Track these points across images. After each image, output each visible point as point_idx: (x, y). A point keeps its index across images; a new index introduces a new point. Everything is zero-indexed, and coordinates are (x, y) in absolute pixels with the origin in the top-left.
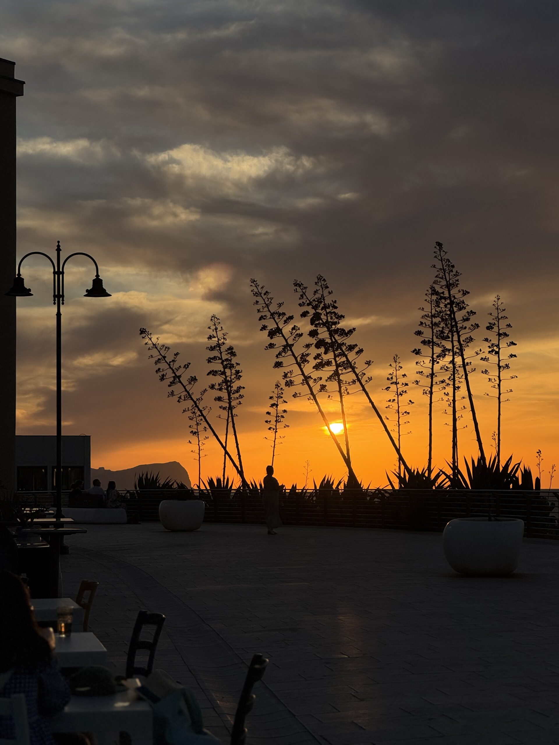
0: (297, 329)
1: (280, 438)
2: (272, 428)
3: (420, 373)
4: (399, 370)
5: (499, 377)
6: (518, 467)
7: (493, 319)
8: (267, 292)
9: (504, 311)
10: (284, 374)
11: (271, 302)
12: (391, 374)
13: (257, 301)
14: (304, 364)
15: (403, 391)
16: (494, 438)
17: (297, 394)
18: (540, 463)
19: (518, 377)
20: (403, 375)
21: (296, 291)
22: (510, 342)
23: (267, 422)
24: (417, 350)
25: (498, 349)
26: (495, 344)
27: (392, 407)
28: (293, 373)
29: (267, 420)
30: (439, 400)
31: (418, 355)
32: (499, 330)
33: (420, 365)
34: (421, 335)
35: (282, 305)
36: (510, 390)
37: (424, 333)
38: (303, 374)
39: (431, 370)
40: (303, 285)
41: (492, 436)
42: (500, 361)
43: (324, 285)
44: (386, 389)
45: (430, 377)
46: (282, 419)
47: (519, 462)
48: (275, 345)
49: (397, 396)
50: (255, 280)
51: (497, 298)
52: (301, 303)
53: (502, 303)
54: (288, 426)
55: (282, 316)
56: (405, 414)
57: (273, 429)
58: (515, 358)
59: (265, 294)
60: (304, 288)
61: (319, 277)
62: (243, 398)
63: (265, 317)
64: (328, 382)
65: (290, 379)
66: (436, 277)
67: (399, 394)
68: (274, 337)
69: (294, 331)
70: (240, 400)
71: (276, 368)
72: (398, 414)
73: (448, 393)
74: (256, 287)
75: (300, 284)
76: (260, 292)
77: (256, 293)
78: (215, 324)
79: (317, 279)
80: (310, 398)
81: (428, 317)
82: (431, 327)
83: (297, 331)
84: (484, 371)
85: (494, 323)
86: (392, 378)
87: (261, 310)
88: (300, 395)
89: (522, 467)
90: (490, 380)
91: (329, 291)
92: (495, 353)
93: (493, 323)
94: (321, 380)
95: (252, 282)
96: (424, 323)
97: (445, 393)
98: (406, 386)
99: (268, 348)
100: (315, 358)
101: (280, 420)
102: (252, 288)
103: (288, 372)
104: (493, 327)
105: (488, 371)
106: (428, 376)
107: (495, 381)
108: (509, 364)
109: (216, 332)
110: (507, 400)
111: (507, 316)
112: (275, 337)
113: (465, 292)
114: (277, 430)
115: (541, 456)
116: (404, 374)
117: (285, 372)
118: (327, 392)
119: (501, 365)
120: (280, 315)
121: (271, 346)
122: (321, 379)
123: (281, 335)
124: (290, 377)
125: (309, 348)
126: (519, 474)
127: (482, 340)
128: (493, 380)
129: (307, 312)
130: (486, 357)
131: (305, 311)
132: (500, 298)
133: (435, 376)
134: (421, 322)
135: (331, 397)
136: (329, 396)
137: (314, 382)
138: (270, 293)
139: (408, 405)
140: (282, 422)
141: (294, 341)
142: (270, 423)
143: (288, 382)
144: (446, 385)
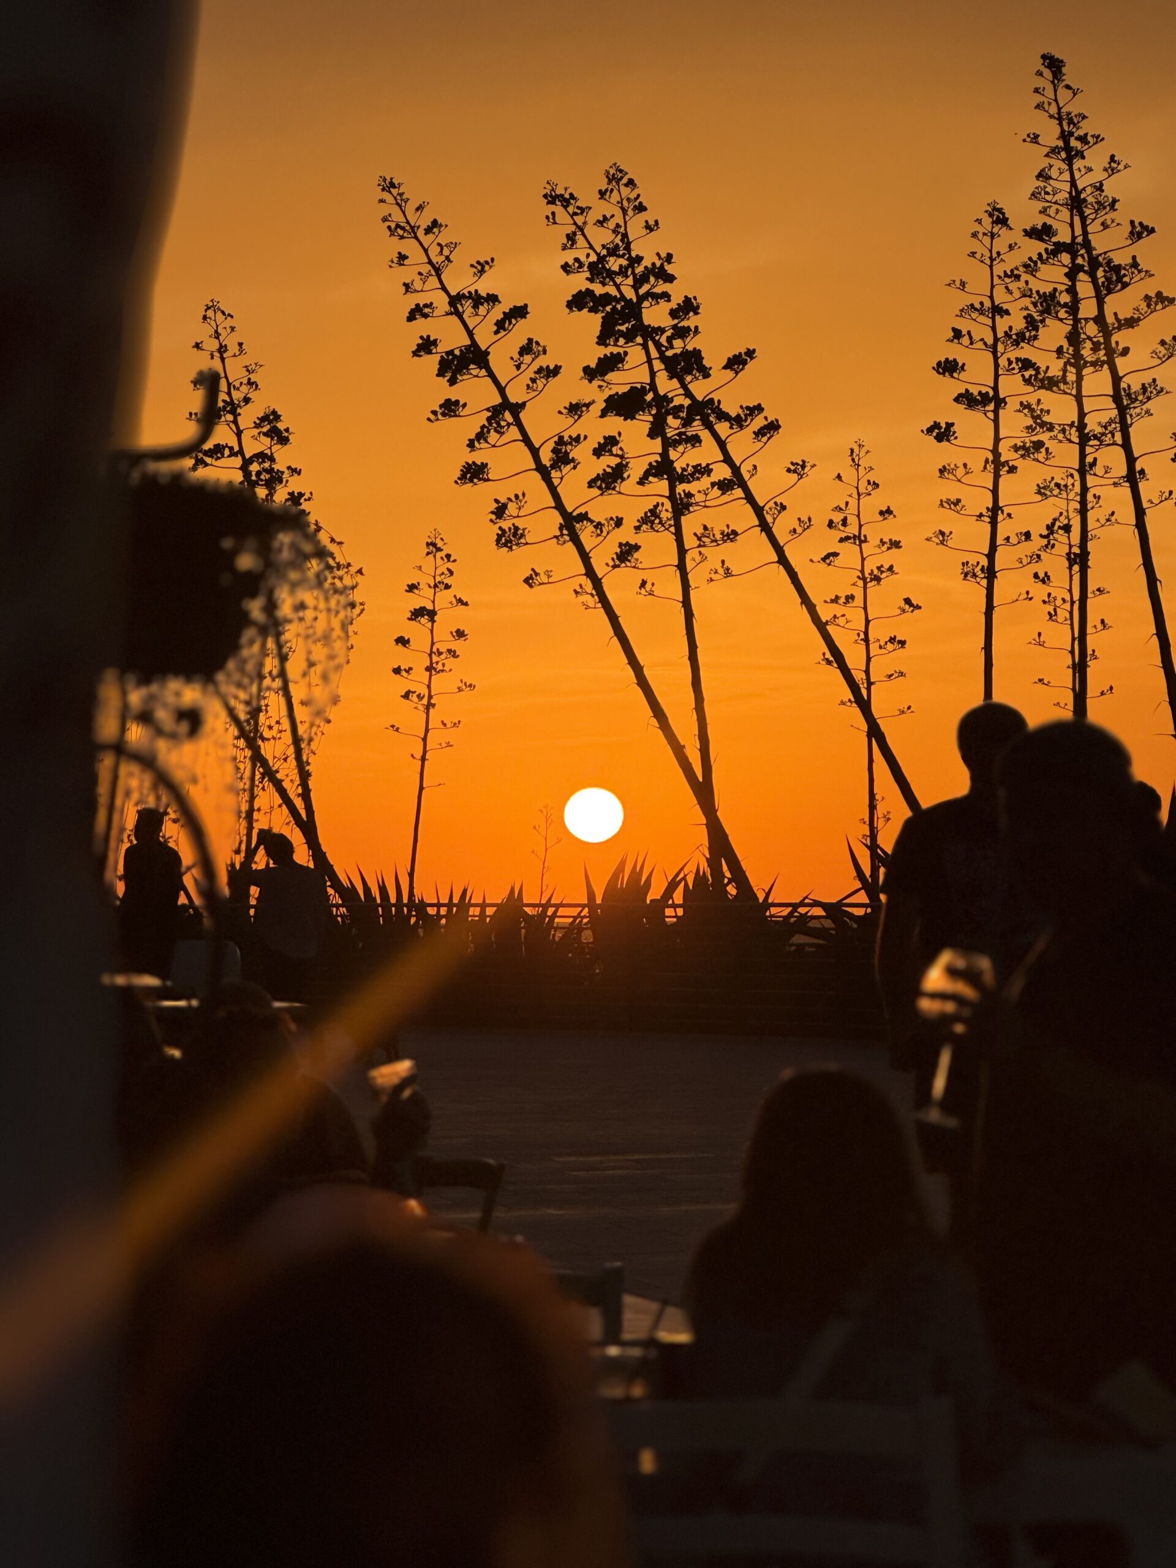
0: (539, 351)
1: (442, 726)
2: (414, 692)
3: (952, 506)
4: (868, 494)
8: (435, 223)
10: (496, 505)
11: (448, 258)
12: (841, 509)
13: (403, 253)
14: (561, 471)
15: (882, 566)
17: (537, 574)
20: (882, 513)
21: (551, 220)
23: (397, 671)
24: (943, 425)
27: (847, 622)
28: (526, 502)
29: (399, 667)
30: (1017, 600)
31: (945, 443)
33: (954, 478)
34: (955, 375)
35: (487, 267)
37: (965, 368)
38: (559, 506)
39: (990, 495)
40: (575, 198)
44: (824, 559)
45: (988, 520)
46: (450, 662)
48: (464, 405)
49: (860, 583)
50: (396, 182)
54: (470, 686)
55: (487, 305)
56: (890, 647)
57: (418, 696)
59: (428, 231)
60: (579, 211)
63: (426, 310)
64: (641, 535)
65: (513, 525)
67: (867, 575)
68: (458, 378)
69: (527, 358)
71: (466, 483)
73: (1046, 573)
74: (400, 206)
75: (567, 196)
76: (413, 225)
77: (399, 226)
78: (216, 331)
79: (607, 180)
80: (579, 590)
81: (981, 312)
82: (989, 346)
83: (537, 357)
86: (844, 522)
87: (417, 285)
88: (549, 577)
91: (647, 222)
94: (619, 527)
95: (383, 190)
96: (964, 332)
97: (1036, 576)
98: (894, 550)
99: (440, 417)
100: (598, 452)
101: (443, 665)
102: (385, 210)
103: (510, 499)
106: (981, 515)
109: (223, 359)
112: (465, 377)
114: (432, 701)
116: (884, 508)
117: (498, 498)
118: (638, 568)
120: (477, 300)
121: (450, 408)
122: (619, 522)
123: (483, 372)
124: (515, 517)
125: (580, 416)
133: (1003, 515)
134: (954, 329)
135: (648, 586)
136: (643, 584)
137: (592, 532)
138: (447, 228)
139: (900, 614)
140: (448, 671)
141: (529, 391)
142: (409, 677)
143: (509, 533)
144: (1042, 546)
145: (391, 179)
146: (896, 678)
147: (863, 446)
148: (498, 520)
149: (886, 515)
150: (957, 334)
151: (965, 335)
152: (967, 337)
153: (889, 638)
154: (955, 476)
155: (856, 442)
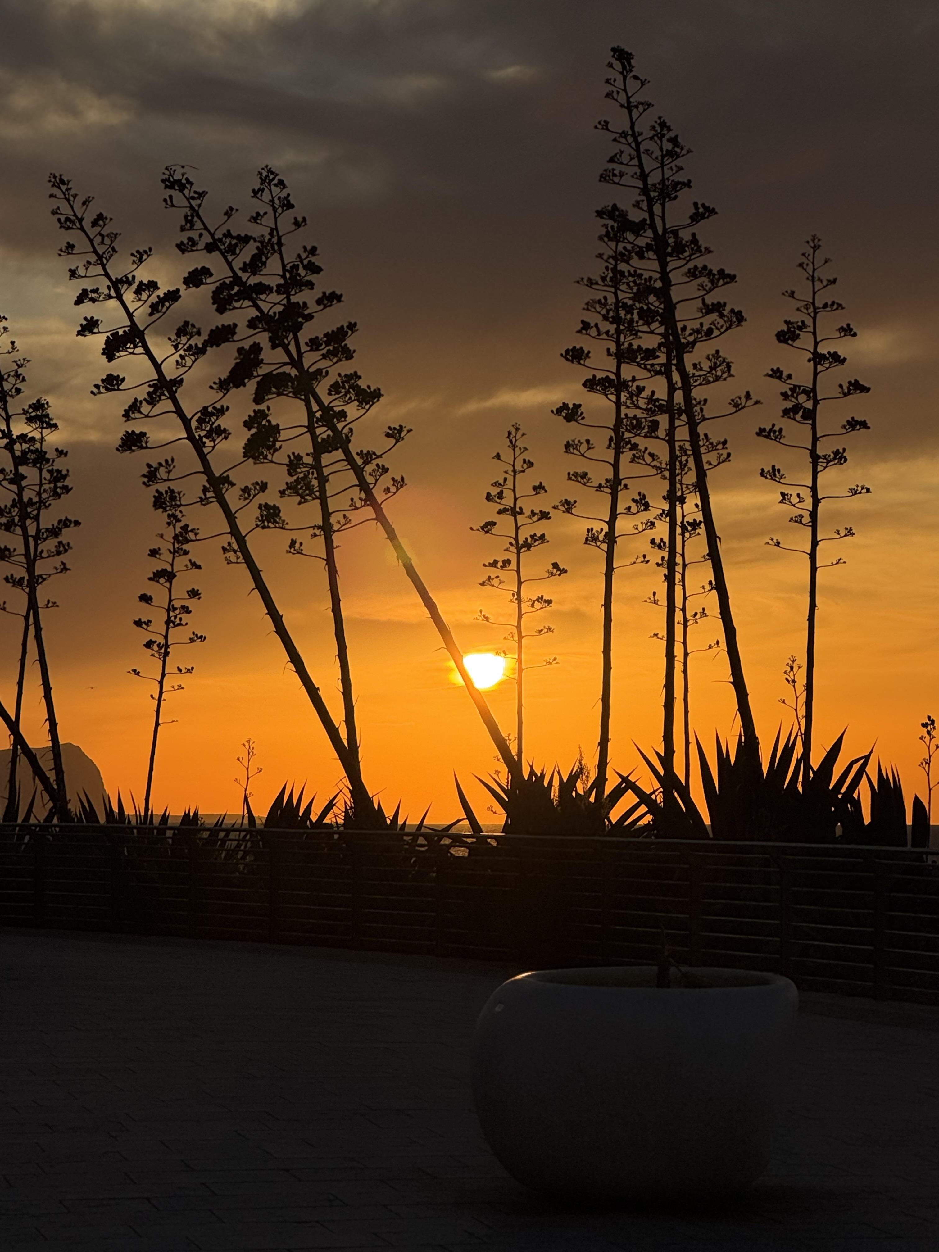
0: (192, 332)
1: (178, 672)
2: (155, 642)
3: (579, 479)
4: (524, 471)
5: (814, 489)
6: (862, 770)
7: (798, 309)
8: (100, 217)
9: (833, 286)
10: (149, 470)
11: (111, 247)
12: (500, 484)
13: (71, 243)
14: (214, 441)
15: (535, 535)
16: (790, 679)
18: (930, 756)
19: (871, 490)
20: (535, 488)
22: (850, 382)
23: (138, 623)
24: (571, 406)
25: (811, 402)
26: (802, 388)
27: (500, 583)
28: (174, 467)
29: (140, 619)
30: (634, 563)
31: (573, 423)
32: (816, 344)
33: (578, 453)
34: (582, 362)
35: (145, 257)
36: (846, 529)
37: (590, 355)
38: (207, 470)
39: (612, 468)
40: (191, 184)
41: (785, 672)
42: (818, 439)
43: (279, 198)
44: (482, 528)
45: (609, 490)
46: (184, 616)
47: (868, 753)
48: (123, 379)
49: (513, 549)
50: (65, 179)
51: (812, 244)
52: (186, 241)
53: (826, 262)
54: (201, 637)
55: (147, 292)
56: (537, 605)
57: (158, 645)
58: (865, 429)
59: (94, 224)
60: (196, 196)
61: (264, 173)
62: (69, 551)
63: (94, 295)
64: (286, 499)
65: (169, 488)
66: (612, 160)
67: (521, 542)
68: (117, 354)
70: (62, 558)
71: (126, 451)
72: (517, 605)
73: (662, 539)
74: (68, 200)
75: (184, 181)
76: (80, 217)
77: (67, 219)
79: (260, 181)
80: (228, 548)
82: (612, 336)
83: (190, 337)
84: (769, 471)
85: (803, 322)
86: (500, 495)
87: (81, 272)
88: (196, 534)
89: (872, 770)
90: (784, 499)
91: (295, 219)
92: (802, 417)
93: (800, 324)
94: (263, 492)
95: (53, 186)
96: (592, 324)
97: (653, 541)
98: (544, 521)
99: (103, 390)
100: (249, 424)
101: (181, 619)
102: (54, 204)
103: (160, 464)
104: (799, 335)
105: (782, 472)
106: (600, 486)
107: (800, 502)
108: (844, 450)
110: (837, 563)
111: (840, 302)
112: (122, 353)
113: (701, 210)
114: (169, 650)
115: (934, 737)
116: (537, 484)
117: (151, 463)
118: (284, 529)
119: (820, 452)
120: (138, 287)
121: (111, 382)
122: (263, 487)
123: (140, 350)
124: (165, 480)
125: (228, 391)
126: (864, 793)
127: (765, 373)
128: (795, 500)
129: (206, 272)
130: (774, 425)
131: (197, 268)
132: (819, 246)
133: (622, 486)
134: (583, 322)
135: (297, 546)
136: (293, 543)
137: (241, 496)
138: (112, 221)
139: (548, 577)
140: (184, 624)
141: (178, 367)
142: (149, 629)
143: (165, 495)
144: (658, 515)
145: (61, 176)
146: (545, 633)
147: (519, 429)
148: (151, 483)
149: (538, 490)
150: (586, 326)
151: (592, 327)
152: (594, 329)
153: (537, 598)
154: (579, 451)
155: (513, 426)
